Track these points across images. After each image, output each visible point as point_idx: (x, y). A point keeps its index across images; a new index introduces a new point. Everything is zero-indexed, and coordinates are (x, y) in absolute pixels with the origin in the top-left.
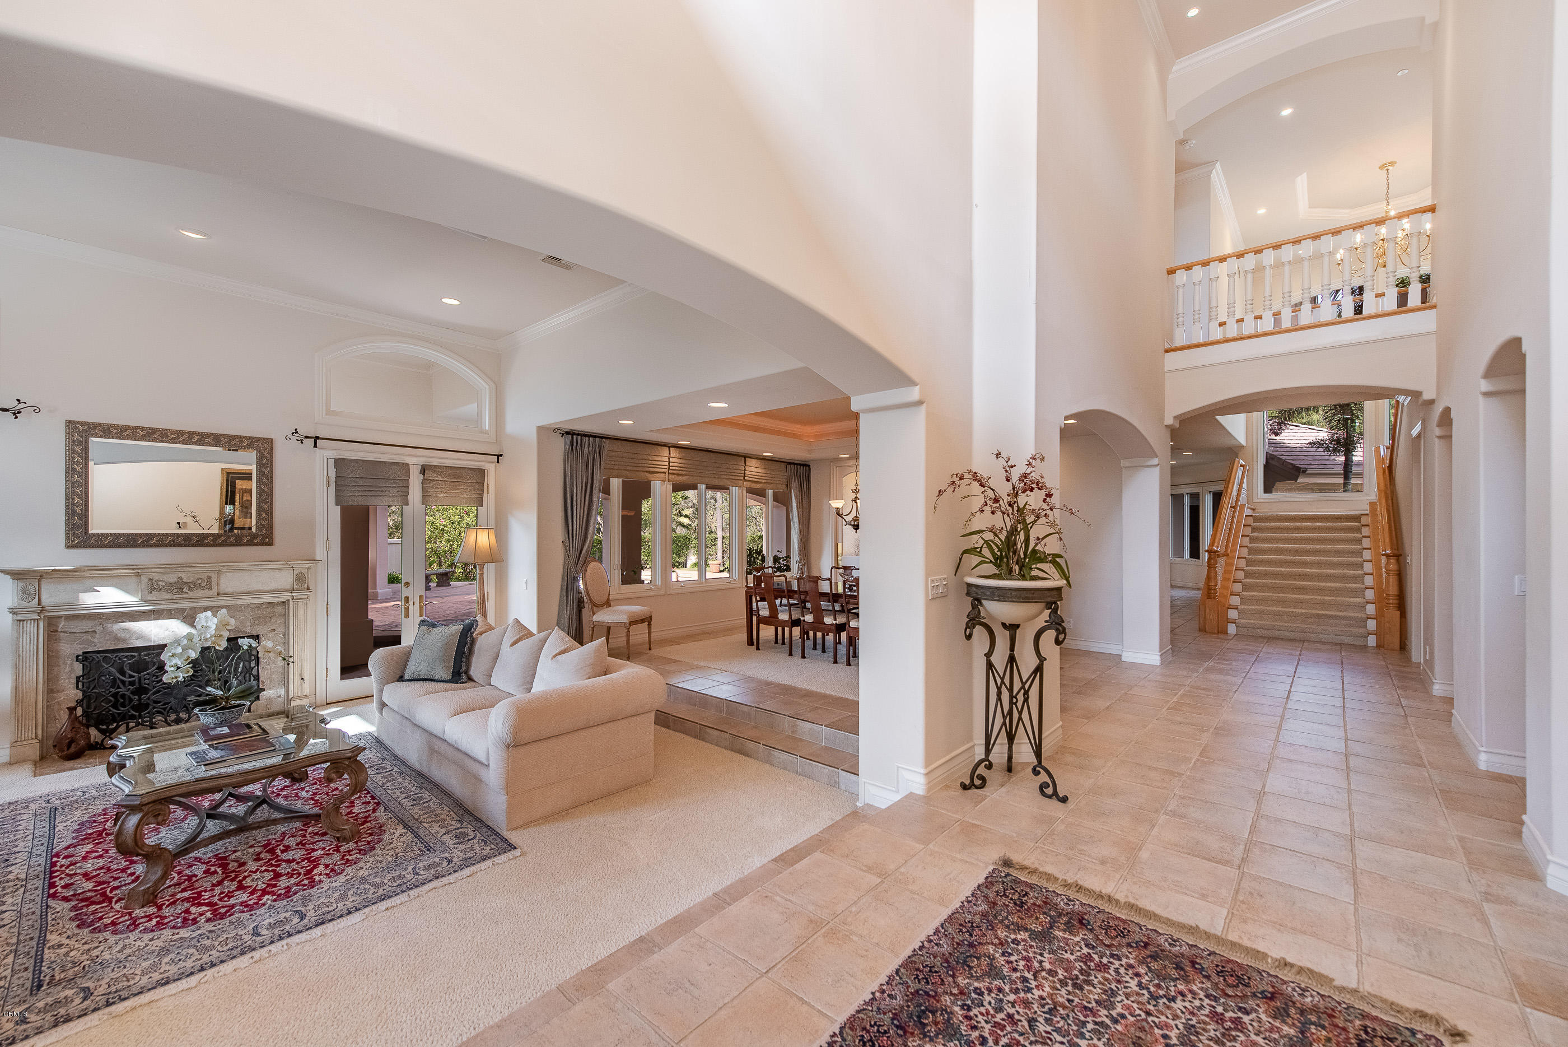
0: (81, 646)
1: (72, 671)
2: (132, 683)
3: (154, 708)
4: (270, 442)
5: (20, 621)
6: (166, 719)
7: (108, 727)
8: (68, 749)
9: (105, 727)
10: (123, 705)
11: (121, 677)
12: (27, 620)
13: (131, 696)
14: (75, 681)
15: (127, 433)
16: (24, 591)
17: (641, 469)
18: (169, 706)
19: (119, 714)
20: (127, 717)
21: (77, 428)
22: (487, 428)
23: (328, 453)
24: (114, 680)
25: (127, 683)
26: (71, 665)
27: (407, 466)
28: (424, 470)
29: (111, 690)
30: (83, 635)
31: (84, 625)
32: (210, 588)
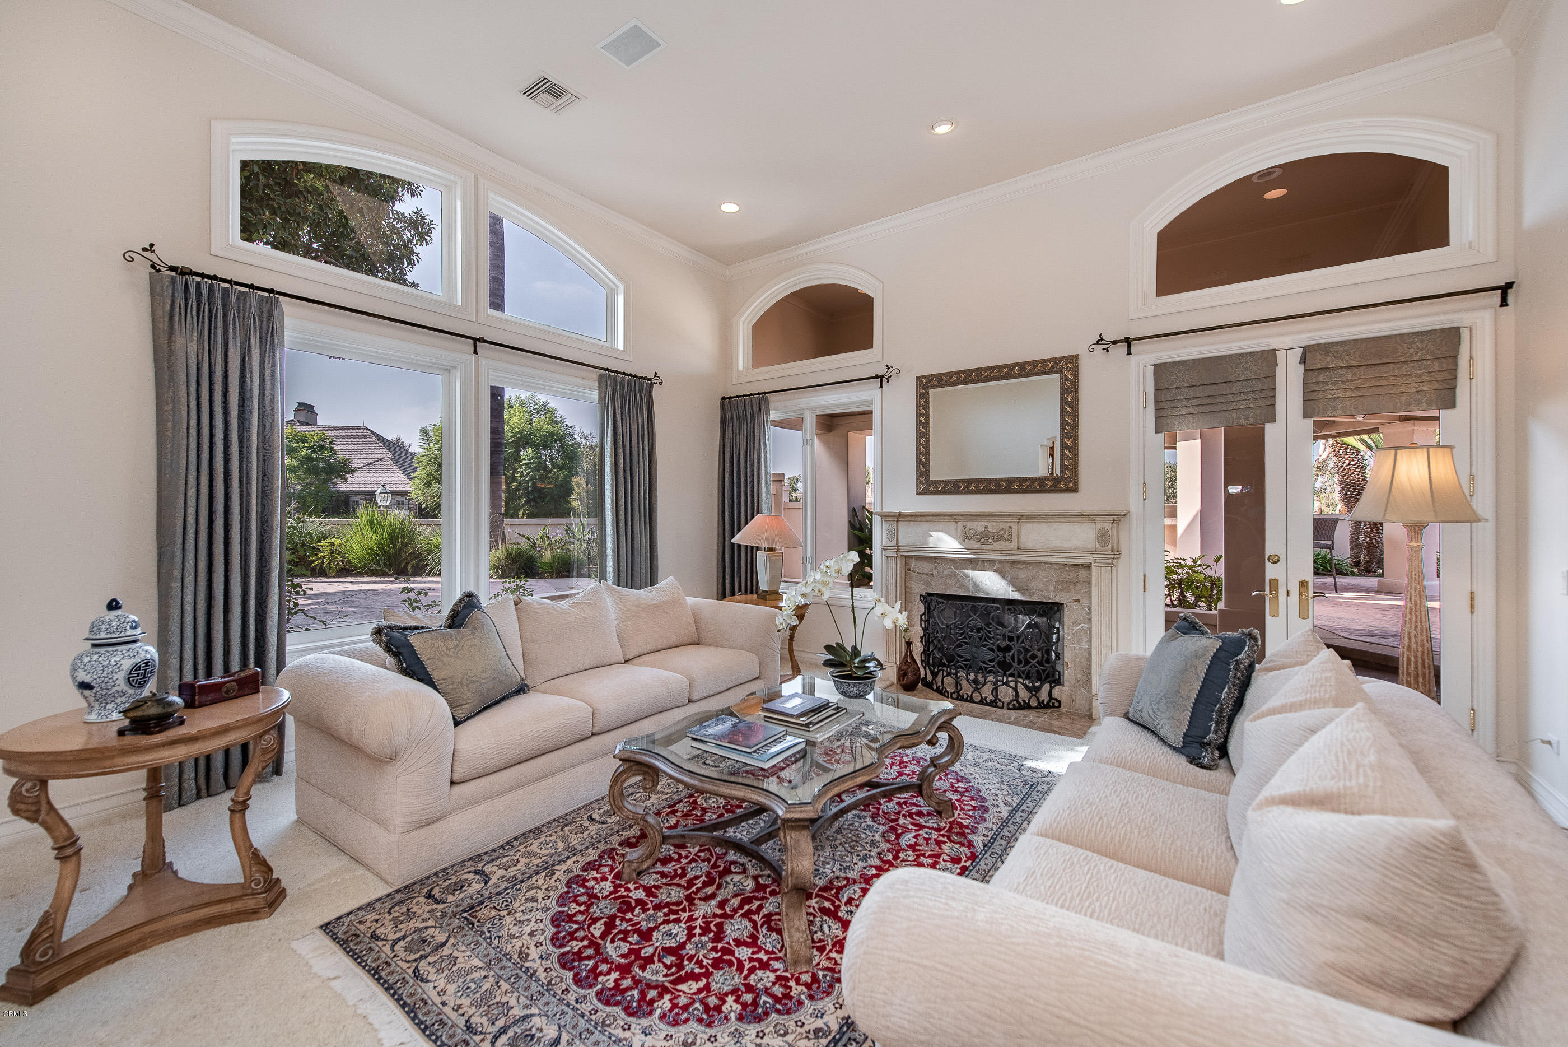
0: (924, 587)
1: (918, 609)
4: (1074, 359)
5: (887, 557)
7: (934, 669)
8: (903, 680)
9: (932, 669)
12: (890, 557)
14: (919, 619)
15: (953, 378)
16: (889, 531)
21: (924, 382)
23: (1146, 359)
26: (918, 603)
28: (1306, 355)
30: (925, 576)
31: (926, 567)
32: (1011, 541)
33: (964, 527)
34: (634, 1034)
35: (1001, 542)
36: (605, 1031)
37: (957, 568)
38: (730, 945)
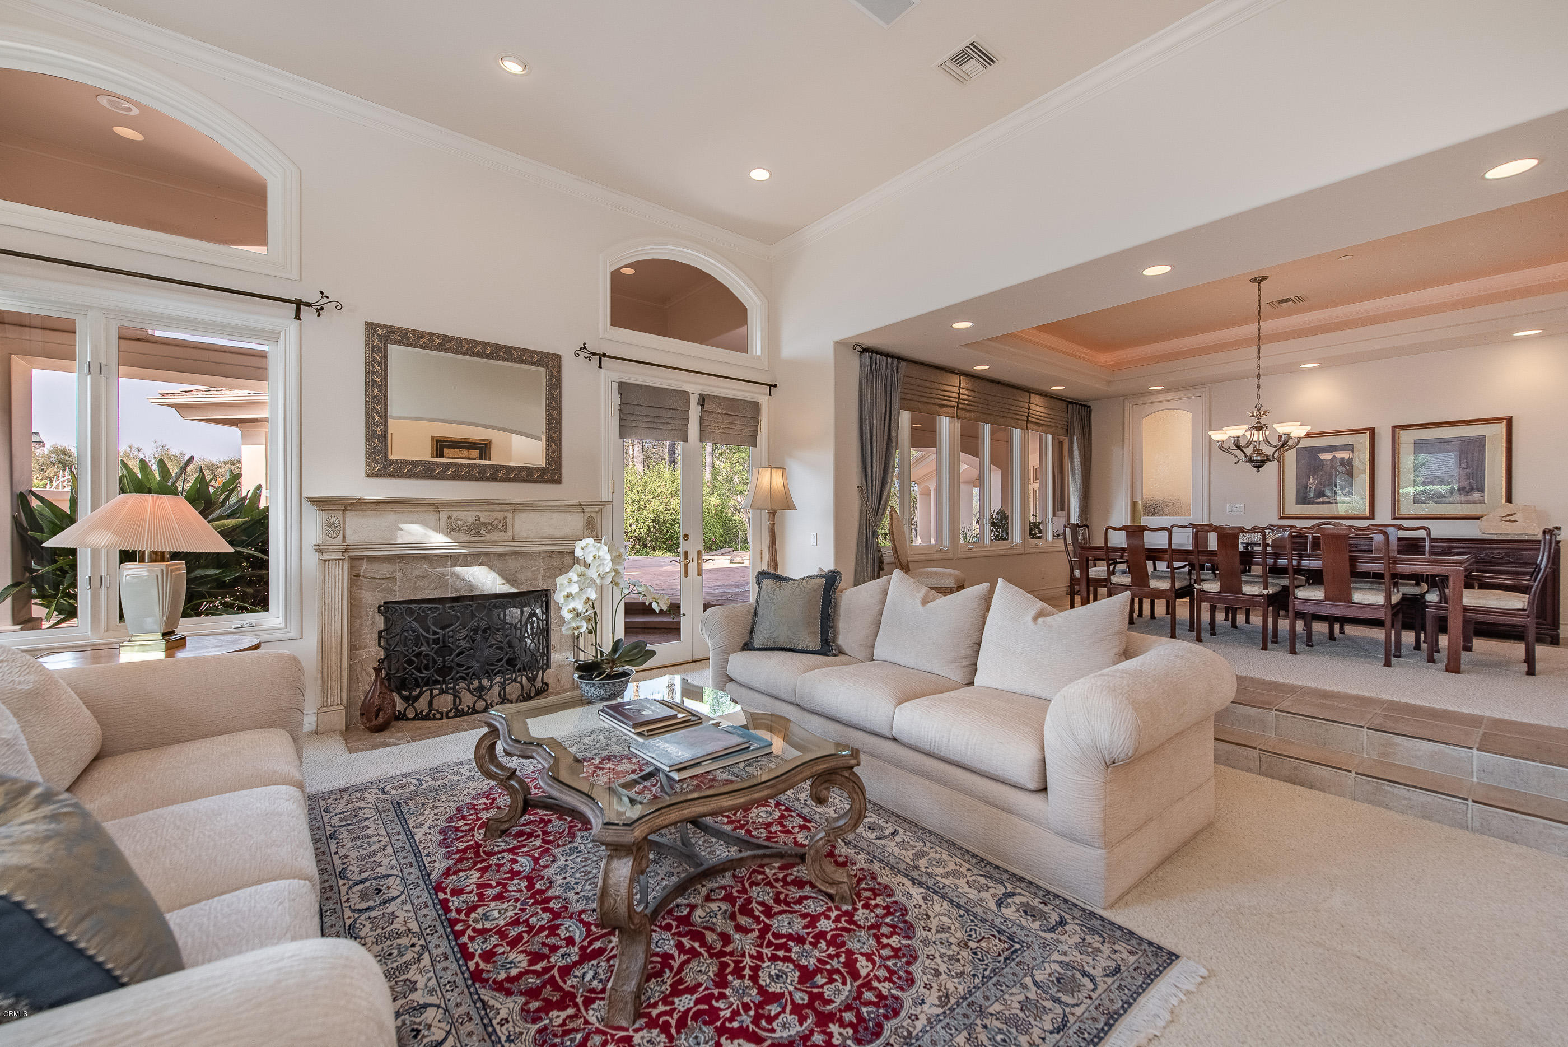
0: (382, 595)
1: (374, 624)
2: (436, 642)
3: (458, 672)
4: (558, 358)
5: (325, 560)
6: (469, 687)
7: (411, 693)
8: (376, 719)
9: (407, 693)
10: (427, 668)
11: (424, 633)
12: (332, 560)
13: (435, 656)
14: (376, 636)
15: (424, 340)
16: (330, 524)
17: (933, 401)
18: (472, 671)
19: (423, 678)
20: (431, 682)
21: (376, 331)
22: (759, 353)
23: (614, 374)
24: (417, 637)
25: (431, 641)
26: (373, 617)
27: (687, 394)
28: (703, 400)
29: (414, 648)
30: (384, 581)
31: (385, 569)
32: (505, 531)
33: (449, 518)
34: (921, 1012)
35: (495, 533)
36: (917, 1035)
37: (431, 566)
38: (811, 933)
